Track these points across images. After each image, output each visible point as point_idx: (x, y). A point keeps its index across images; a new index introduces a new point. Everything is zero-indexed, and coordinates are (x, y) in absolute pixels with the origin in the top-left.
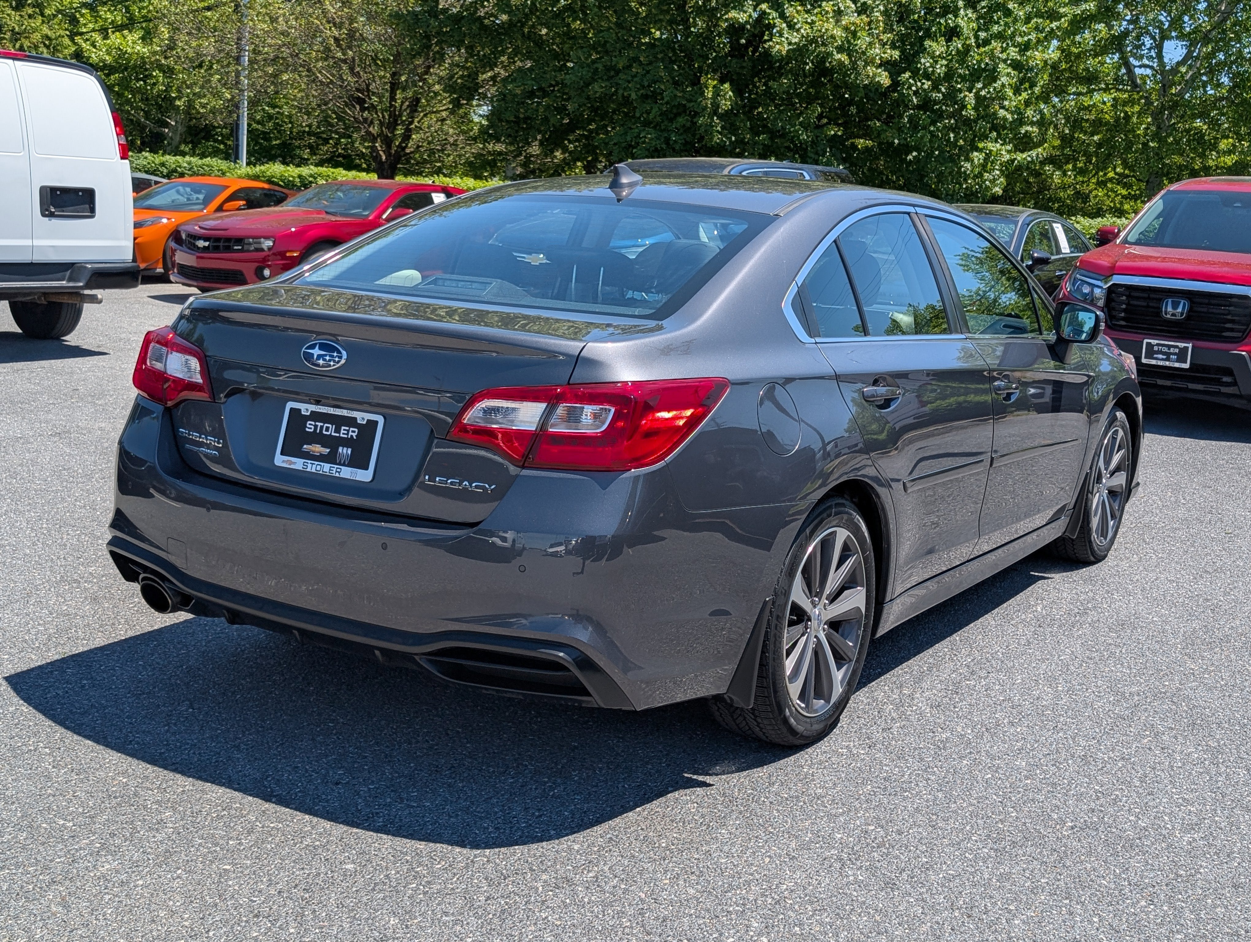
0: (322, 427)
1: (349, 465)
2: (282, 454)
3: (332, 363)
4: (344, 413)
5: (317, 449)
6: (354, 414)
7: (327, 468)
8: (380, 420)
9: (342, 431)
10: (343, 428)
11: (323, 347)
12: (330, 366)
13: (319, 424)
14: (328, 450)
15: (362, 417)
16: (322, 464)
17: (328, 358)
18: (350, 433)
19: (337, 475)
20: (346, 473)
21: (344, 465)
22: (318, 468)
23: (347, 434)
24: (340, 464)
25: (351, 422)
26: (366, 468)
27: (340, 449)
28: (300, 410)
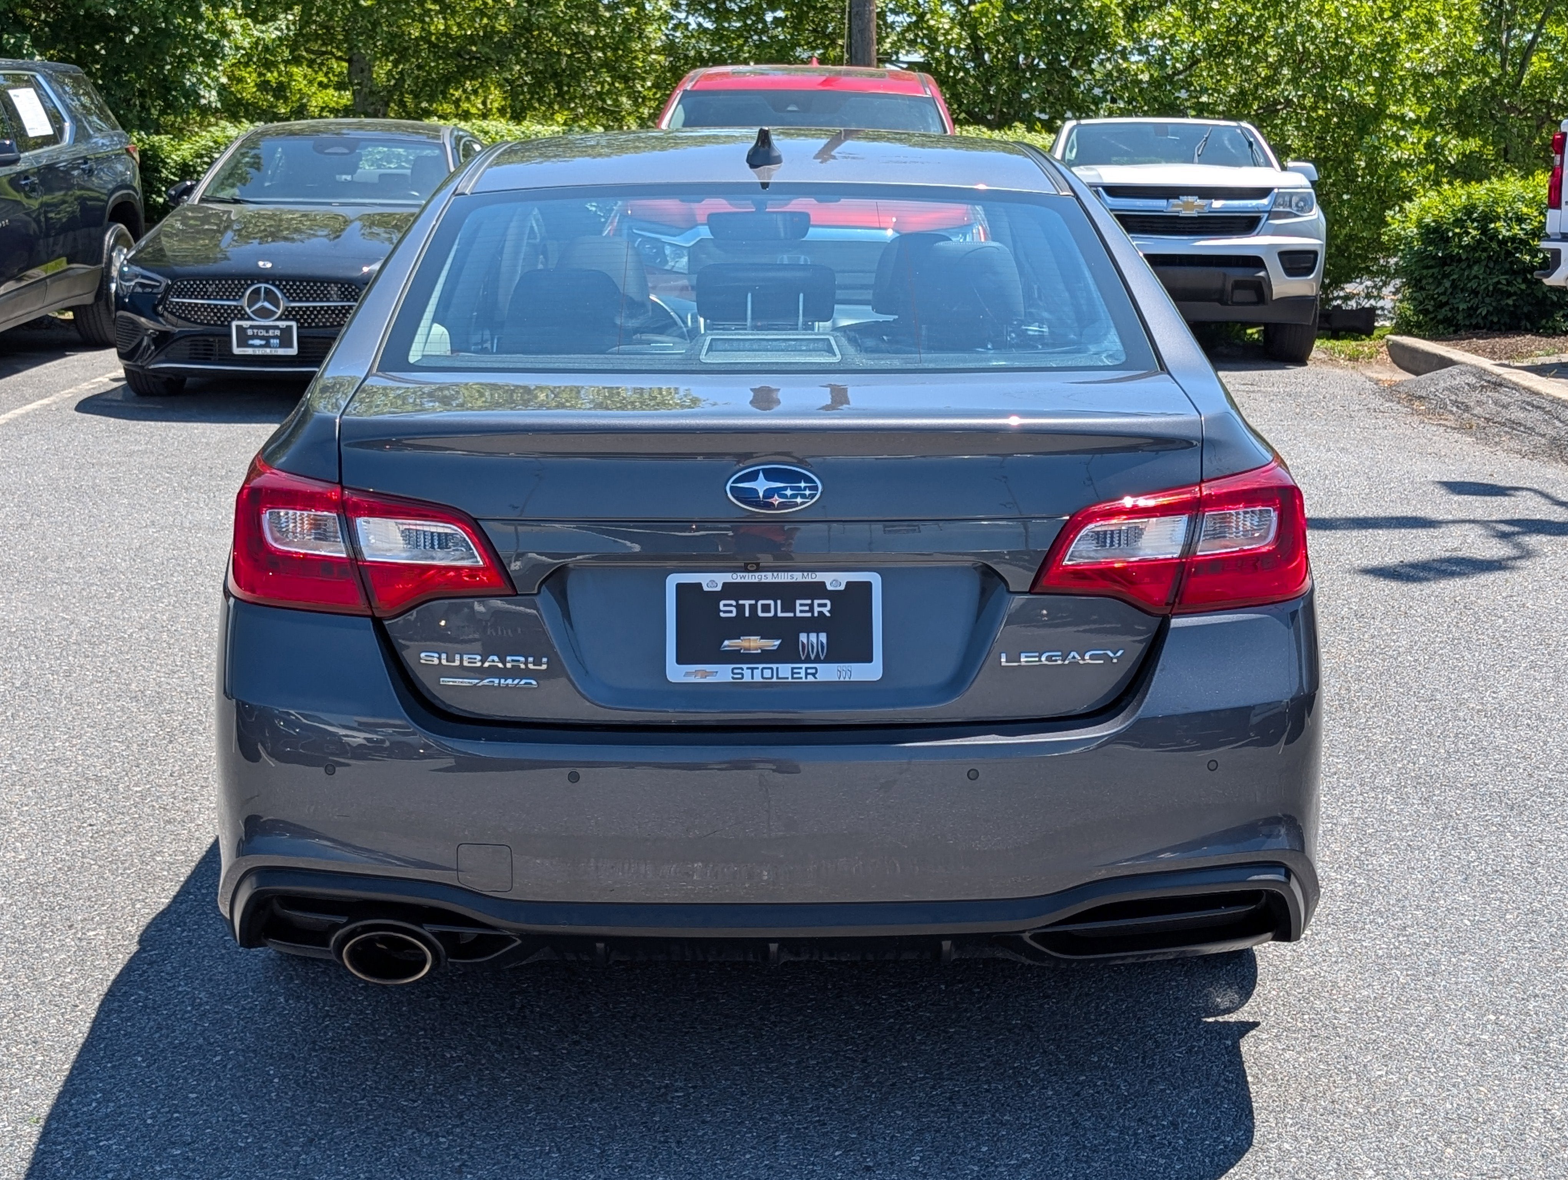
0: (753, 608)
1: (827, 660)
2: (680, 661)
3: (799, 500)
4: (798, 577)
5: (753, 644)
6: (819, 577)
7: (785, 670)
8: (875, 579)
9: (798, 608)
10: (798, 602)
11: (770, 475)
12: (796, 505)
13: (747, 603)
14: (778, 642)
15: (836, 581)
16: (774, 666)
17: (789, 492)
18: (817, 609)
19: (810, 678)
20: (828, 672)
21: (817, 660)
22: (767, 673)
23: (811, 610)
24: (808, 660)
25: (817, 590)
26: (869, 659)
27: (803, 637)
28: (700, 585)
